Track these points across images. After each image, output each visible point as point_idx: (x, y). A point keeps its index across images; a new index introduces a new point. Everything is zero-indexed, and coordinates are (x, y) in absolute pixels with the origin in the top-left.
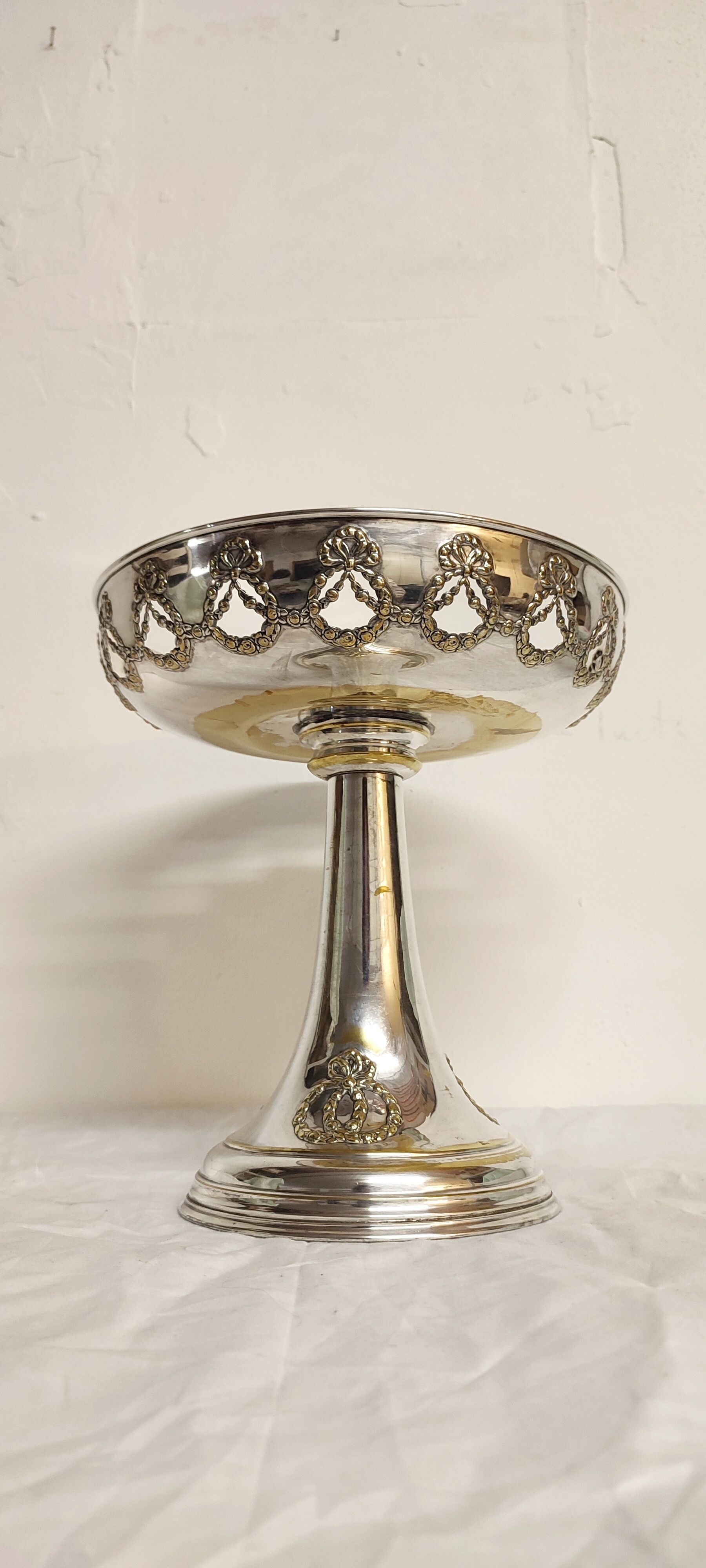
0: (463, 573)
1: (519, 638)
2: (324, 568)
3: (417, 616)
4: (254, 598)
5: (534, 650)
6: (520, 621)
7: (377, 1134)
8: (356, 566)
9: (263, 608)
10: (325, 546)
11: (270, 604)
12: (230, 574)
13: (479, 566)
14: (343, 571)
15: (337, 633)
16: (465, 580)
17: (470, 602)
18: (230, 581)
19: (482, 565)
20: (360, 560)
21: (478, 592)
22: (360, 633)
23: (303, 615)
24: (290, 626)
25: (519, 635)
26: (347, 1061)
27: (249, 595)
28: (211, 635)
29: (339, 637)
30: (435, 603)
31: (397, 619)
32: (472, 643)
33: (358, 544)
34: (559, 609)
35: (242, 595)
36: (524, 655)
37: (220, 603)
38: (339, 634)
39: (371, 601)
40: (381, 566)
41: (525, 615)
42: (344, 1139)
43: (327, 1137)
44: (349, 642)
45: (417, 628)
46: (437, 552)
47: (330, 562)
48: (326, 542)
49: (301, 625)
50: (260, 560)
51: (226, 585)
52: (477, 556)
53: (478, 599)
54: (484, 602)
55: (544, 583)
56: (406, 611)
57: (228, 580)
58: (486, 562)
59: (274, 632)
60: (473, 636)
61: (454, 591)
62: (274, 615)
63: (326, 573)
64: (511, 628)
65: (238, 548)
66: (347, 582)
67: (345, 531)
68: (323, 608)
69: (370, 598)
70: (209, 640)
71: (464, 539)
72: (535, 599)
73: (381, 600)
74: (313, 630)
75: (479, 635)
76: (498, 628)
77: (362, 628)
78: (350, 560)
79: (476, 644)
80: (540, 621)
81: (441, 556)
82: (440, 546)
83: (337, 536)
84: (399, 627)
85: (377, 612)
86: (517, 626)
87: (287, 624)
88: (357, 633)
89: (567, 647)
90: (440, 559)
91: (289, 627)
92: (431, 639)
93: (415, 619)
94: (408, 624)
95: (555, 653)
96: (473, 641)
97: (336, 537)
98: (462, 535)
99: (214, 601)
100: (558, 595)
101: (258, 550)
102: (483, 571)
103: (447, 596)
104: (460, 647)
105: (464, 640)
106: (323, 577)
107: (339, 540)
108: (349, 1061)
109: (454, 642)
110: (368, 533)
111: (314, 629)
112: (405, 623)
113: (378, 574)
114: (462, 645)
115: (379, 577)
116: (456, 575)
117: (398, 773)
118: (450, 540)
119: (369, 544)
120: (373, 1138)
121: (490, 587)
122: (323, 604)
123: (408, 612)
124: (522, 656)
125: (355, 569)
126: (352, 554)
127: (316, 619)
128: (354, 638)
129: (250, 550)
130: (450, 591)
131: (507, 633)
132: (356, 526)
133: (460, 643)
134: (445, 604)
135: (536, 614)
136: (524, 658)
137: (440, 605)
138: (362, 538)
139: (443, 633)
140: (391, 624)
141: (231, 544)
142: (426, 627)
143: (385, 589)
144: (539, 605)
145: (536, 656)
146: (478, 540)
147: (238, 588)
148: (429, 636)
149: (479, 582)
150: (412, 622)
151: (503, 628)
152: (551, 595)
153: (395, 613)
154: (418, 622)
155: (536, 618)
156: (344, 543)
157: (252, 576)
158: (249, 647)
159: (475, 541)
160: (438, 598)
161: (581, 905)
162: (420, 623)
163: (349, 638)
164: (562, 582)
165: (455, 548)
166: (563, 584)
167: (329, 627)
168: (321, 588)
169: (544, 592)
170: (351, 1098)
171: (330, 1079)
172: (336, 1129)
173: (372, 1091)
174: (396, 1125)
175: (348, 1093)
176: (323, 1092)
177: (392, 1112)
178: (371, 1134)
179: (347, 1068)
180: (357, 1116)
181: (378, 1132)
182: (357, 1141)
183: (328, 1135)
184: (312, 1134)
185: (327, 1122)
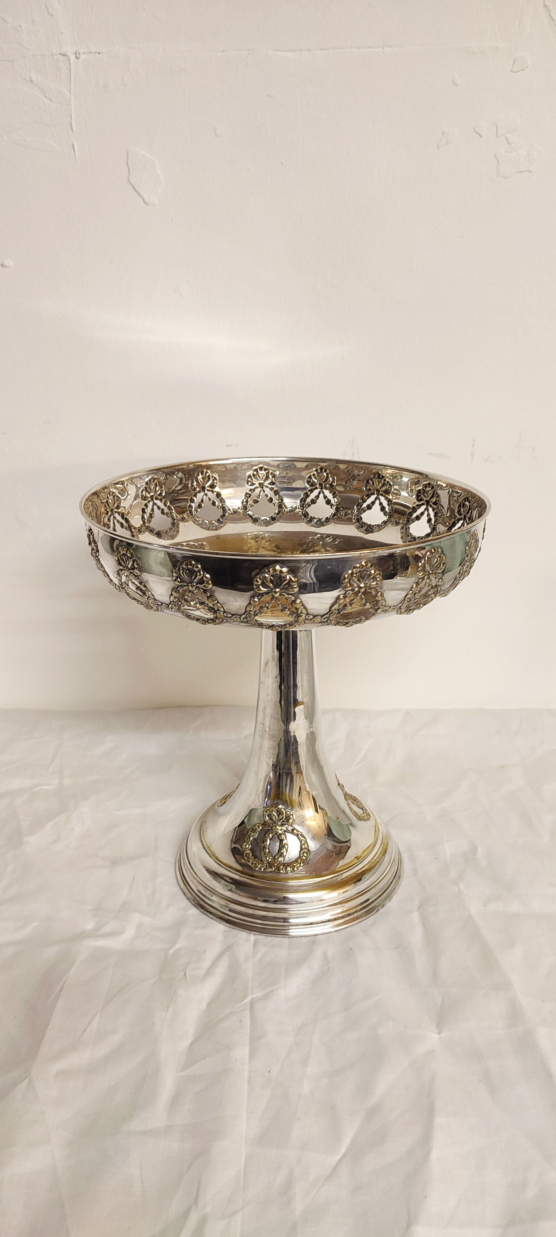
2: (257, 594)
6: (400, 605)
7: (294, 866)
9: (213, 610)
10: (258, 579)
11: (218, 610)
12: (188, 585)
14: (271, 596)
23: (242, 618)
24: (233, 622)
26: (275, 812)
27: (203, 601)
33: (282, 578)
39: (292, 613)
42: (274, 869)
43: (264, 867)
47: (261, 590)
48: (259, 576)
49: (242, 622)
62: (222, 615)
63: (259, 597)
67: (272, 569)
68: (257, 616)
73: (299, 613)
78: (276, 590)
83: (266, 573)
87: (231, 621)
106: (257, 600)
107: (268, 576)
108: (277, 812)
113: (297, 598)
115: (297, 600)
119: (290, 579)
120: (291, 869)
126: (278, 585)
127: (252, 621)
138: (285, 574)
143: (302, 608)
156: (272, 578)
157: (205, 591)
168: (255, 606)
170: (278, 837)
171: (265, 822)
172: (270, 860)
173: (291, 833)
174: (305, 857)
175: (276, 834)
176: (261, 830)
177: (303, 847)
178: (290, 866)
179: (275, 816)
180: (282, 851)
181: (294, 864)
182: (282, 871)
183: (265, 865)
184: (255, 862)
185: (264, 853)
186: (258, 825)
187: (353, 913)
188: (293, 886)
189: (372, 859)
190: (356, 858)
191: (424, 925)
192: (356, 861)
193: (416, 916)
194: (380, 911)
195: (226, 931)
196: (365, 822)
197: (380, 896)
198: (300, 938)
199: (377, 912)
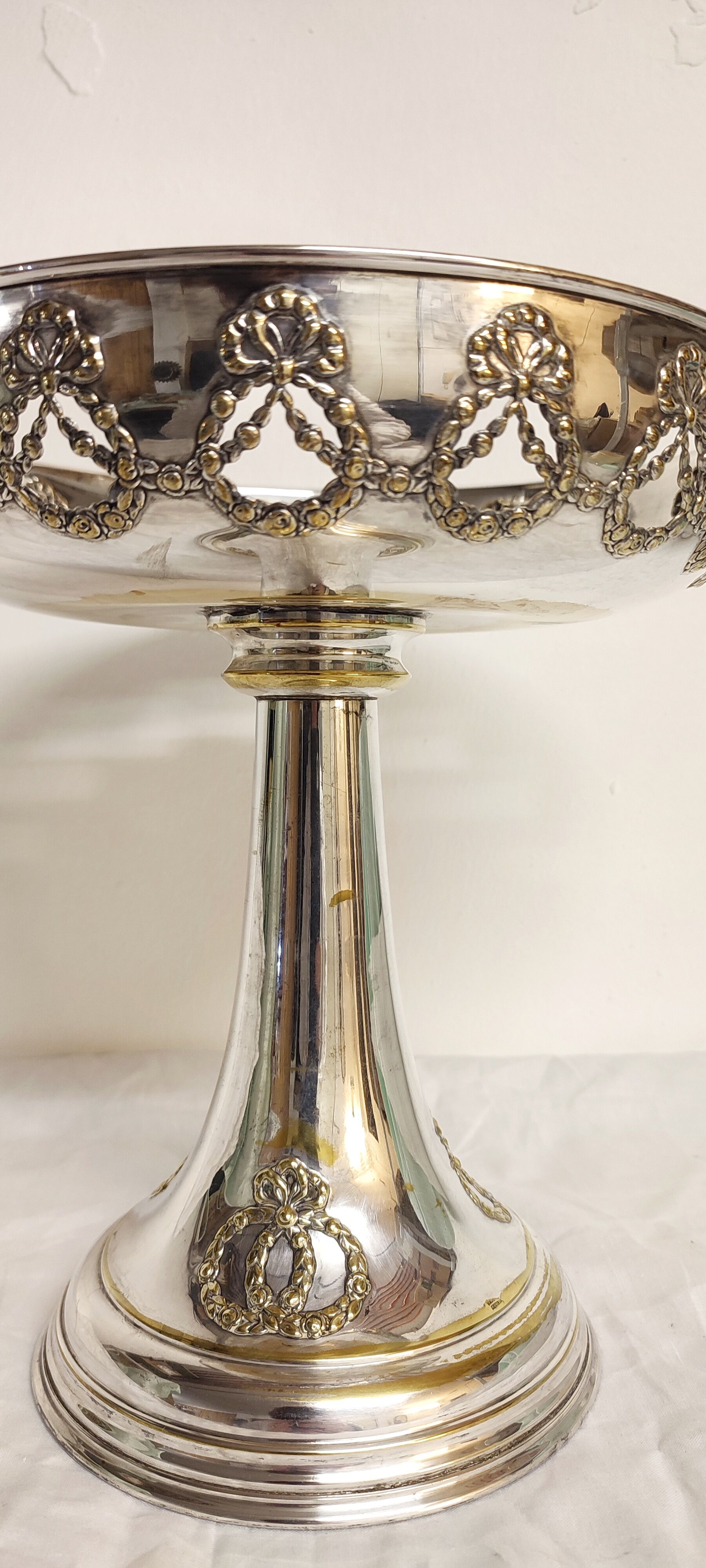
0: (514, 393)
1: (610, 512)
2: (230, 378)
3: (419, 480)
4: (90, 434)
5: (633, 531)
6: (614, 483)
7: (331, 1319)
8: (296, 375)
9: (107, 456)
10: (232, 329)
11: (121, 449)
12: (38, 382)
13: (547, 376)
14: (269, 387)
15: (259, 511)
16: (519, 406)
17: (526, 450)
18: (41, 398)
19: (552, 374)
20: (305, 362)
21: (542, 428)
22: (304, 513)
23: (189, 475)
24: (164, 493)
25: (611, 507)
26: (283, 1177)
27: (80, 429)
28: (13, 500)
29: (262, 518)
30: (457, 453)
31: (380, 485)
32: (523, 527)
33: (300, 327)
34: (686, 453)
35: (64, 425)
36: (614, 541)
37: (24, 442)
38: (264, 513)
39: (328, 449)
40: (349, 375)
41: (626, 470)
42: (276, 1327)
43: (250, 1322)
44: (284, 528)
45: (418, 502)
46: (464, 347)
47: (241, 366)
48: (234, 321)
49: (187, 492)
50: (98, 356)
51: (34, 405)
52: (544, 354)
53: (541, 443)
54: (551, 449)
55: (663, 404)
56: (397, 470)
57: (36, 395)
58: (561, 368)
59: (134, 504)
60: (527, 515)
61: (495, 430)
62: (132, 471)
63: (234, 389)
64: (598, 496)
65: (53, 325)
66: (277, 410)
67: (273, 297)
68: (229, 461)
69: (325, 443)
70: (11, 508)
71: (519, 318)
72: (647, 437)
73: (348, 447)
74: (212, 504)
75: (538, 513)
76: (574, 498)
77: (309, 502)
78: (284, 363)
79: (531, 528)
80: (651, 478)
81: (472, 356)
82: (471, 332)
83: (256, 308)
84: (383, 500)
85: (341, 473)
86: (608, 492)
87: (158, 490)
88: (299, 512)
89: (689, 520)
90: (469, 361)
91: (163, 496)
92: (445, 522)
93: (416, 485)
94: (400, 495)
95: (667, 531)
96: (525, 523)
97: (256, 312)
98: (515, 308)
99: (12, 435)
100: (688, 425)
101: (94, 334)
102: (554, 385)
103: (480, 440)
104: (500, 534)
105: (508, 522)
106: (228, 397)
107: (261, 318)
108: (287, 1178)
109: (490, 527)
110: (321, 302)
111: (213, 500)
112: (396, 493)
113: (342, 393)
114: (504, 531)
115: (342, 400)
116: (500, 394)
117: (370, 696)
118: (492, 321)
119: (324, 328)
120: (323, 1328)
121: (565, 418)
122: (229, 454)
123: (402, 472)
124: (610, 543)
125: (294, 382)
126: (289, 349)
127: (216, 484)
128: (293, 519)
129: (77, 333)
130: (487, 429)
131: (589, 505)
132: (297, 287)
133: (501, 527)
134: (475, 456)
135: (644, 466)
136: (613, 546)
137: (466, 458)
138: (309, 314)
139: (468, 511)
140: (367, 495)
141: (39, 316)
142: (436, 500)
143: (356, 425)
144: (652, 450)
145: (636, 541)
146: (547, 319)
147: (56, 411)
148: (441, 516)
149: (544, 409)
150: (410, 490)
151: (584, 496)
152: (674, 427)
153: (374, 474)
154: (421, 490)
155: (645, 473)
156: (272, 326)
157: (85, 389)
158: (87, 529)
159: (540, 321)
160: (463, 442)
161: (612, 792)
162: (425, 493)
163: (283, 520)
164: (695, 400)
165: (501, 337)
166: (697, 402)
167: (243, 498)
168: (224, 422)
169: (663, 423)
170: (290, 1243)
171: (257, 1205)
172: (266, 1305)
173: (323, 1232)
174: (360, 1295)
175: (284, 1235)
176: (246, 1227)
177: (354, 1268)
178: (320, 1319)
179: (283, 1190)
180: (299, 1281)
181: (332, 1312)
182: (297, 1334)
183: (253, 1318)
184: (227, 1311)
185: (251, 1287)
186: (240, 1214)
187: (491, 1457)
188: (329, 1375)
189: (529, 1309)
190: (489, 1303)
191: (686, 1486)
192: (490, 1311)
193: (657, 1462)
194: (559, 1454)
195: (140, 1516)
196: (502, 1224)
197: (555, 1412)
198: (348, 1532)
199: (554, 1457)
